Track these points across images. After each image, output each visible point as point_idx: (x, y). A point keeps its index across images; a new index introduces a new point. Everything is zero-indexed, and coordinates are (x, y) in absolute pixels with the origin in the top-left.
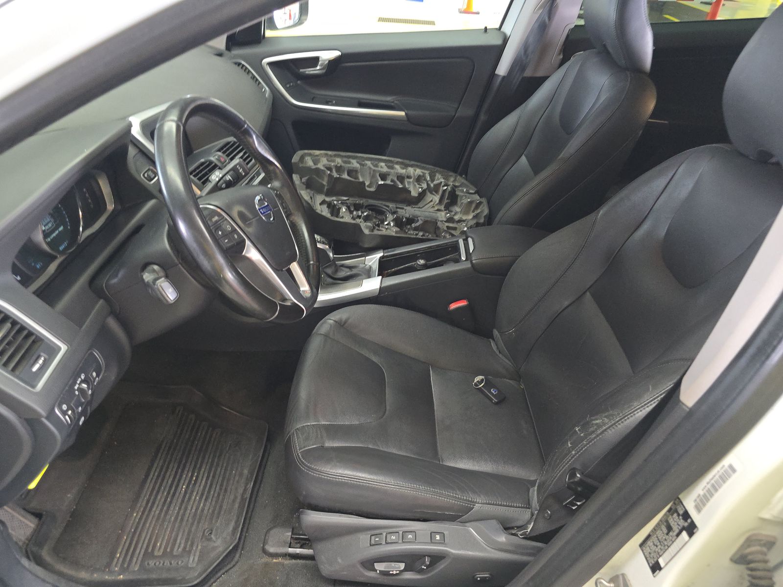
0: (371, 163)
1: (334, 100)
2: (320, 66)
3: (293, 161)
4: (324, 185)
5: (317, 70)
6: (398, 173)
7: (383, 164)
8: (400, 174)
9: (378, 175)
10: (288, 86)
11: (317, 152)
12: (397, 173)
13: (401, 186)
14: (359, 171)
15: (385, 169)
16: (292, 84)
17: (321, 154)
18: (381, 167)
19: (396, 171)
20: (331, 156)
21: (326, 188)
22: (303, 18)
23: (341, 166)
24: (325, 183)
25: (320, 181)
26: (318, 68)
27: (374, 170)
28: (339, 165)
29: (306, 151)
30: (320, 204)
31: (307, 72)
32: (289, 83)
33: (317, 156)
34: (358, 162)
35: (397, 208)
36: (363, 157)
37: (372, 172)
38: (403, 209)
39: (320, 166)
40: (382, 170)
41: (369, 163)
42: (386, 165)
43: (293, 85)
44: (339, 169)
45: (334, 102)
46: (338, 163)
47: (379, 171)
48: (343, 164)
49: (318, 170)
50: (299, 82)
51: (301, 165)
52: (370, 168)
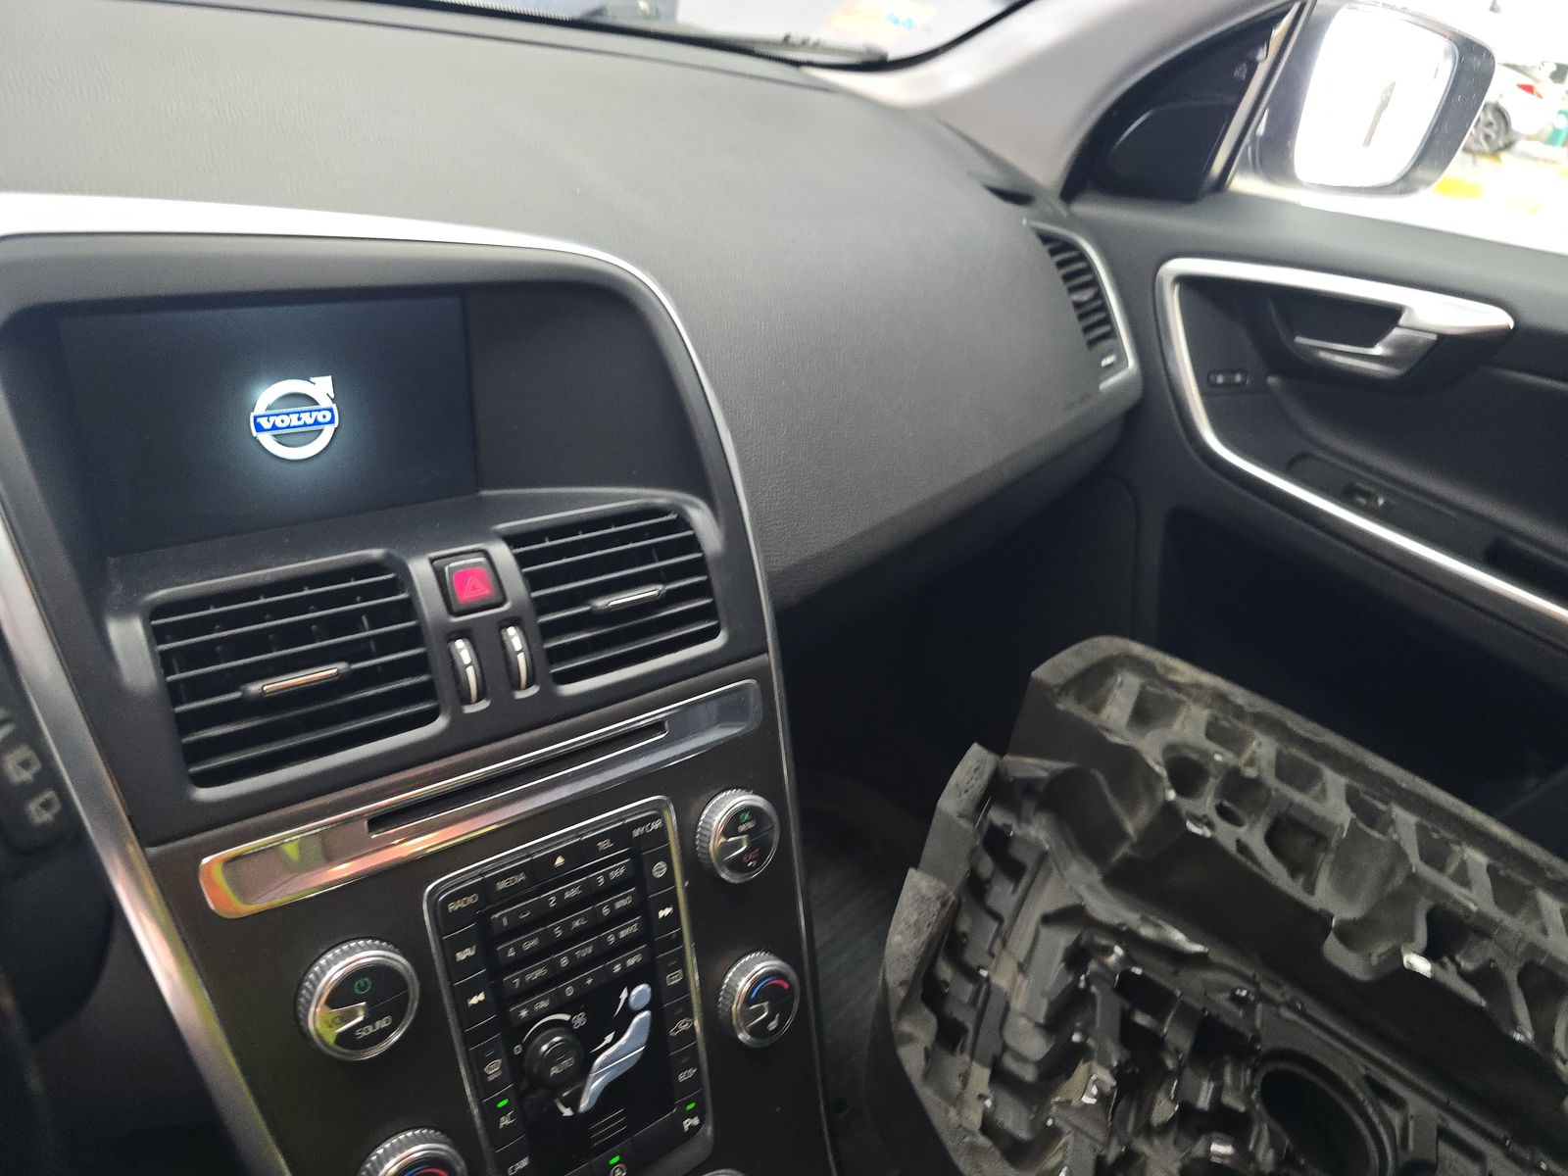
0: (1420, 827)
1: (1386, 492)
2: (1389, 345)
3: (1041, 673)
4: (1123, 835)
5: (1372, 358)
6: (1543, 952)
7: (1477, 859)
8: (1553, 960)
9: (1423, 907)
10: (1220, 379)
11: (1185, 672)
12: (1534, 949)
13: (1524, 1035)
14: (1333, 844)
15: (1477, 898)
16: (1238, 378)
17: (1199, 686)
18: (1463, 878)
19: (1532, 932)
20: (1239, 712)
21: (1124, 850)
22: (1420, 173)
23: (1257, 783)
24: (1130, 828)
25: (1116, 806)
26: (1378, 350)
27: (1413, 878)
28: (1251, 772)
29: (1137, 649)
30: (1047, 920)
31: (1323, 355)
32: (1229, 371)
33: (1177, 686)
34: (1353, 799)
35: (1444, 1134)
36: (1390, 783)
37: (1398, 880)
38: (1476, 1156)
39: (1151, 747)
40: (1456, 891)
41: (1406, 822)
42: (1491, 870)
43: (1243, 383)
44: (1239, 794)
45: (1381, 502)
46: (1251, 762)
47: (1436, 891)
48: (1271, 780)
49: (1129, 758)
50: (1272, 380)
51: (1067, 705)
52: (1400, 854)
